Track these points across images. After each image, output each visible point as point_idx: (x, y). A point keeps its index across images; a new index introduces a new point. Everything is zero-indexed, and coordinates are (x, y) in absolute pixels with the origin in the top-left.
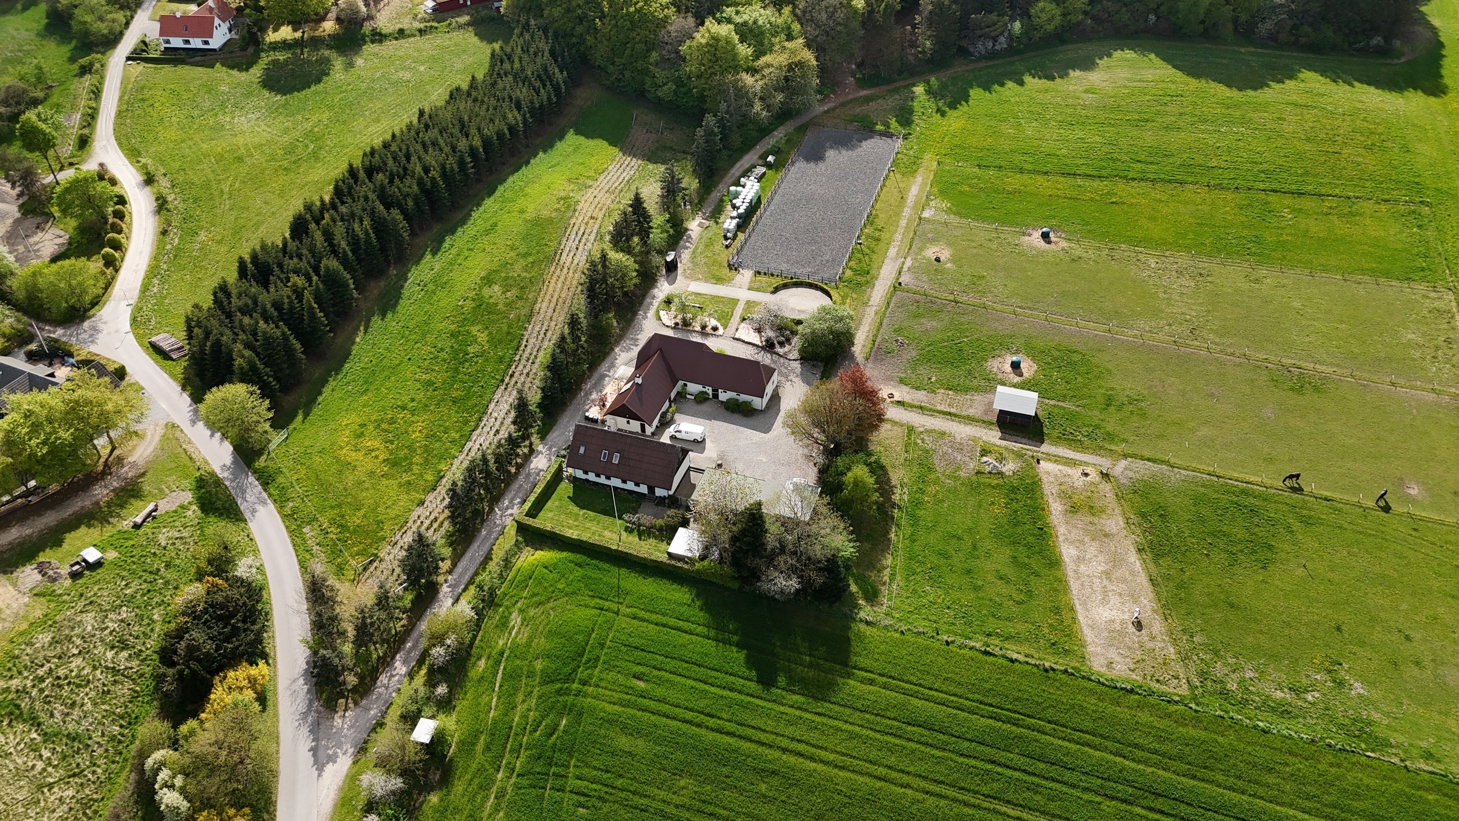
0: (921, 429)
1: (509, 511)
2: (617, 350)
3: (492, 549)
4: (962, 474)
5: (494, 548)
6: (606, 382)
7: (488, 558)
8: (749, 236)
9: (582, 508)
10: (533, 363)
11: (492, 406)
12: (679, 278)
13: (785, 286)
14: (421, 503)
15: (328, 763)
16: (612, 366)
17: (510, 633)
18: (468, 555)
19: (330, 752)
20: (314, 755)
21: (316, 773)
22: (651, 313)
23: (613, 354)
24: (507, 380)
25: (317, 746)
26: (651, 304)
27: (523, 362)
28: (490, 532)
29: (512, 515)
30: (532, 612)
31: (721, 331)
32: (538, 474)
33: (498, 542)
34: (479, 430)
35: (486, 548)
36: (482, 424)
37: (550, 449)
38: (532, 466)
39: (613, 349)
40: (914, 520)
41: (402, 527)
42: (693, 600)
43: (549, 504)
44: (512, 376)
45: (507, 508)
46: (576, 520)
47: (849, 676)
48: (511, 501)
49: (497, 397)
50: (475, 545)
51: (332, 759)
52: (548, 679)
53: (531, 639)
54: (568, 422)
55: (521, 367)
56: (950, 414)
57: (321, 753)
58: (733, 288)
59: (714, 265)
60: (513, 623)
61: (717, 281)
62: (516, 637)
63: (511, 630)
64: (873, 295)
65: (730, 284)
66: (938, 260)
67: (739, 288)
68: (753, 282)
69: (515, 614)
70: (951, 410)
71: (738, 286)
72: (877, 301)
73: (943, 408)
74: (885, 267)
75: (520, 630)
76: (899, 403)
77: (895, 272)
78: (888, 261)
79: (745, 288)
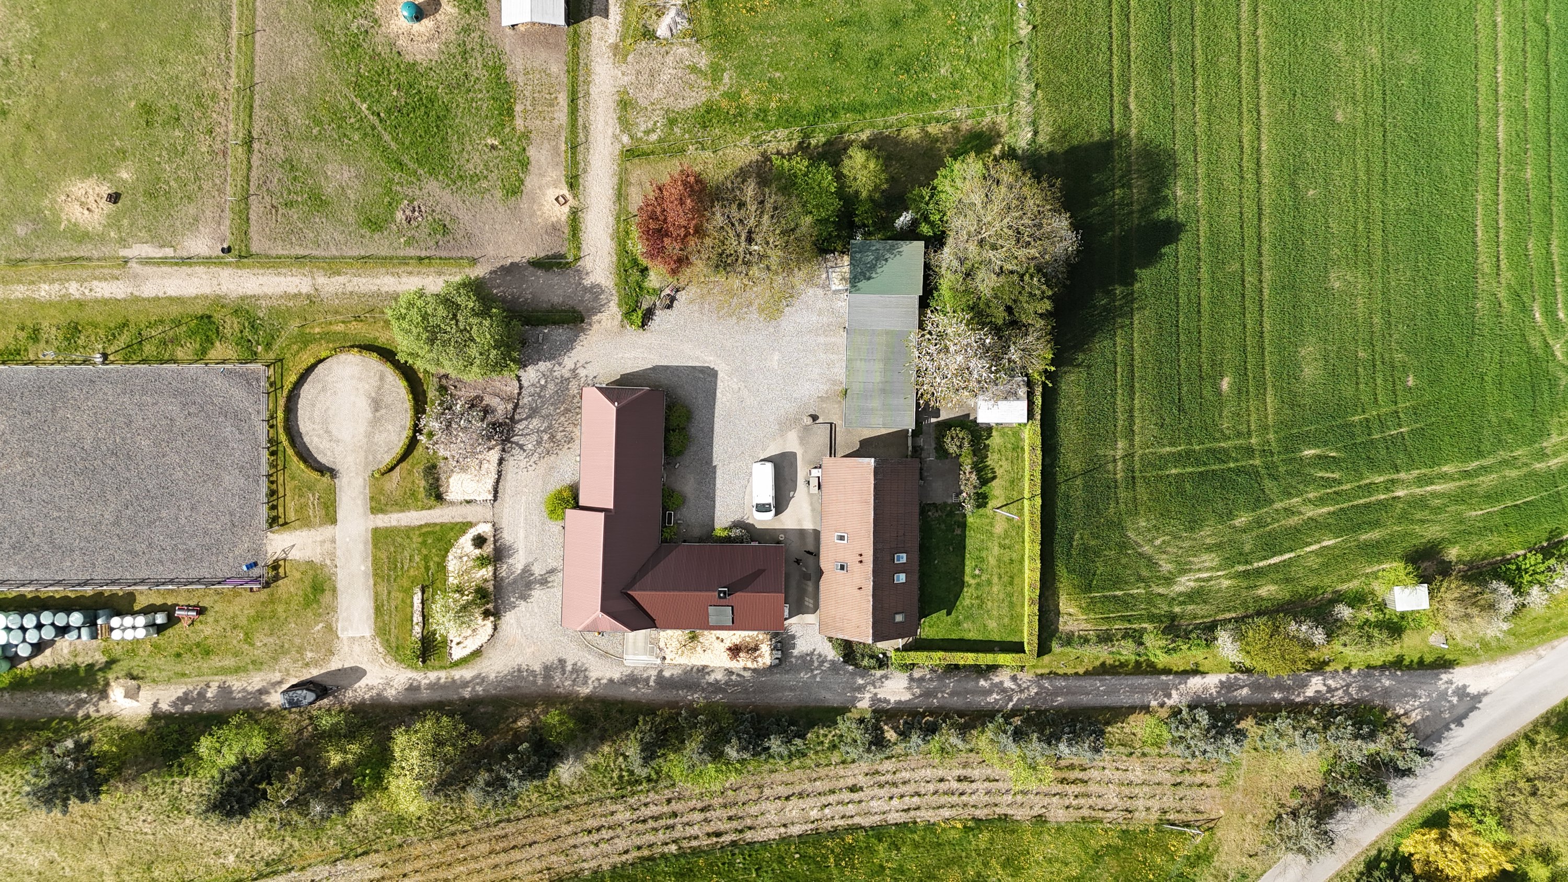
0: (625, 139)
1: (1008, 684)
2: (585, 691)
3: (1087, 673)
4: (703, 62)
5: (1081, 671)
6: (677, 672)
7: (1104, 670)
8: (143, 582)
9: (961, 584)
10: (675, 815)
11: (795, 830)
12: (335, 664)
13: (305, 456)
14: (1040, 820)
15: (1468, 694)
16: (632, 680)
17: (1210, 579)
18: (1106, 700)
19: (1455, 700)
20: (1465, 716)
21: (1485, 700)
22: (466, 673)
23: (600, 692)
24: (727, 839)
25: (1453, 722)
26: (432, 686)
27: (676, 834)
28: (1057, 692)
29: (1014, 678)
30: (1166, 567)
31: (485, 529)
32: (922, 679)
33: (1070, 671)
34: (857, 820)
35: (1087, 683)
36: (842, 822)
37: (861, 689)
38: (906, 696)
39: (589, 699)
40: (819, 114)
41: (1095, 820)
42: (1078, 365)
43: (972, 635)
44: (718, 834)
45: (1004, 690)
46: (989, 583)
47: (1124, 136)
48: (989, 692)
49: (771, 834)
50: (1086, 700)
51: (1462, 692)
52: (1256, 500)
53: (1209, 549)
54: (791, 689)
55: (695, 831)
56: (573, 101)
57: (1460, 710)
58: (338, 553)
59: (274, 615)
60: (1192, 584)
61: (323, 591)
62: (1212, 569)
63: (1203, 580)
64: (279, 290)
65: (328, 562)
66: (114, 198)
67: (334, 541)
68: (306, 523)
69: (1178, 588)
70: (563, 99)
71: (328, 546)
72: (296, 280)
73: (561, 116)
74: (172, 291)
75: (1199, 570)
76: (573, 183)
77: (186, 269)
78: (149, 290)
79: (330, 530)
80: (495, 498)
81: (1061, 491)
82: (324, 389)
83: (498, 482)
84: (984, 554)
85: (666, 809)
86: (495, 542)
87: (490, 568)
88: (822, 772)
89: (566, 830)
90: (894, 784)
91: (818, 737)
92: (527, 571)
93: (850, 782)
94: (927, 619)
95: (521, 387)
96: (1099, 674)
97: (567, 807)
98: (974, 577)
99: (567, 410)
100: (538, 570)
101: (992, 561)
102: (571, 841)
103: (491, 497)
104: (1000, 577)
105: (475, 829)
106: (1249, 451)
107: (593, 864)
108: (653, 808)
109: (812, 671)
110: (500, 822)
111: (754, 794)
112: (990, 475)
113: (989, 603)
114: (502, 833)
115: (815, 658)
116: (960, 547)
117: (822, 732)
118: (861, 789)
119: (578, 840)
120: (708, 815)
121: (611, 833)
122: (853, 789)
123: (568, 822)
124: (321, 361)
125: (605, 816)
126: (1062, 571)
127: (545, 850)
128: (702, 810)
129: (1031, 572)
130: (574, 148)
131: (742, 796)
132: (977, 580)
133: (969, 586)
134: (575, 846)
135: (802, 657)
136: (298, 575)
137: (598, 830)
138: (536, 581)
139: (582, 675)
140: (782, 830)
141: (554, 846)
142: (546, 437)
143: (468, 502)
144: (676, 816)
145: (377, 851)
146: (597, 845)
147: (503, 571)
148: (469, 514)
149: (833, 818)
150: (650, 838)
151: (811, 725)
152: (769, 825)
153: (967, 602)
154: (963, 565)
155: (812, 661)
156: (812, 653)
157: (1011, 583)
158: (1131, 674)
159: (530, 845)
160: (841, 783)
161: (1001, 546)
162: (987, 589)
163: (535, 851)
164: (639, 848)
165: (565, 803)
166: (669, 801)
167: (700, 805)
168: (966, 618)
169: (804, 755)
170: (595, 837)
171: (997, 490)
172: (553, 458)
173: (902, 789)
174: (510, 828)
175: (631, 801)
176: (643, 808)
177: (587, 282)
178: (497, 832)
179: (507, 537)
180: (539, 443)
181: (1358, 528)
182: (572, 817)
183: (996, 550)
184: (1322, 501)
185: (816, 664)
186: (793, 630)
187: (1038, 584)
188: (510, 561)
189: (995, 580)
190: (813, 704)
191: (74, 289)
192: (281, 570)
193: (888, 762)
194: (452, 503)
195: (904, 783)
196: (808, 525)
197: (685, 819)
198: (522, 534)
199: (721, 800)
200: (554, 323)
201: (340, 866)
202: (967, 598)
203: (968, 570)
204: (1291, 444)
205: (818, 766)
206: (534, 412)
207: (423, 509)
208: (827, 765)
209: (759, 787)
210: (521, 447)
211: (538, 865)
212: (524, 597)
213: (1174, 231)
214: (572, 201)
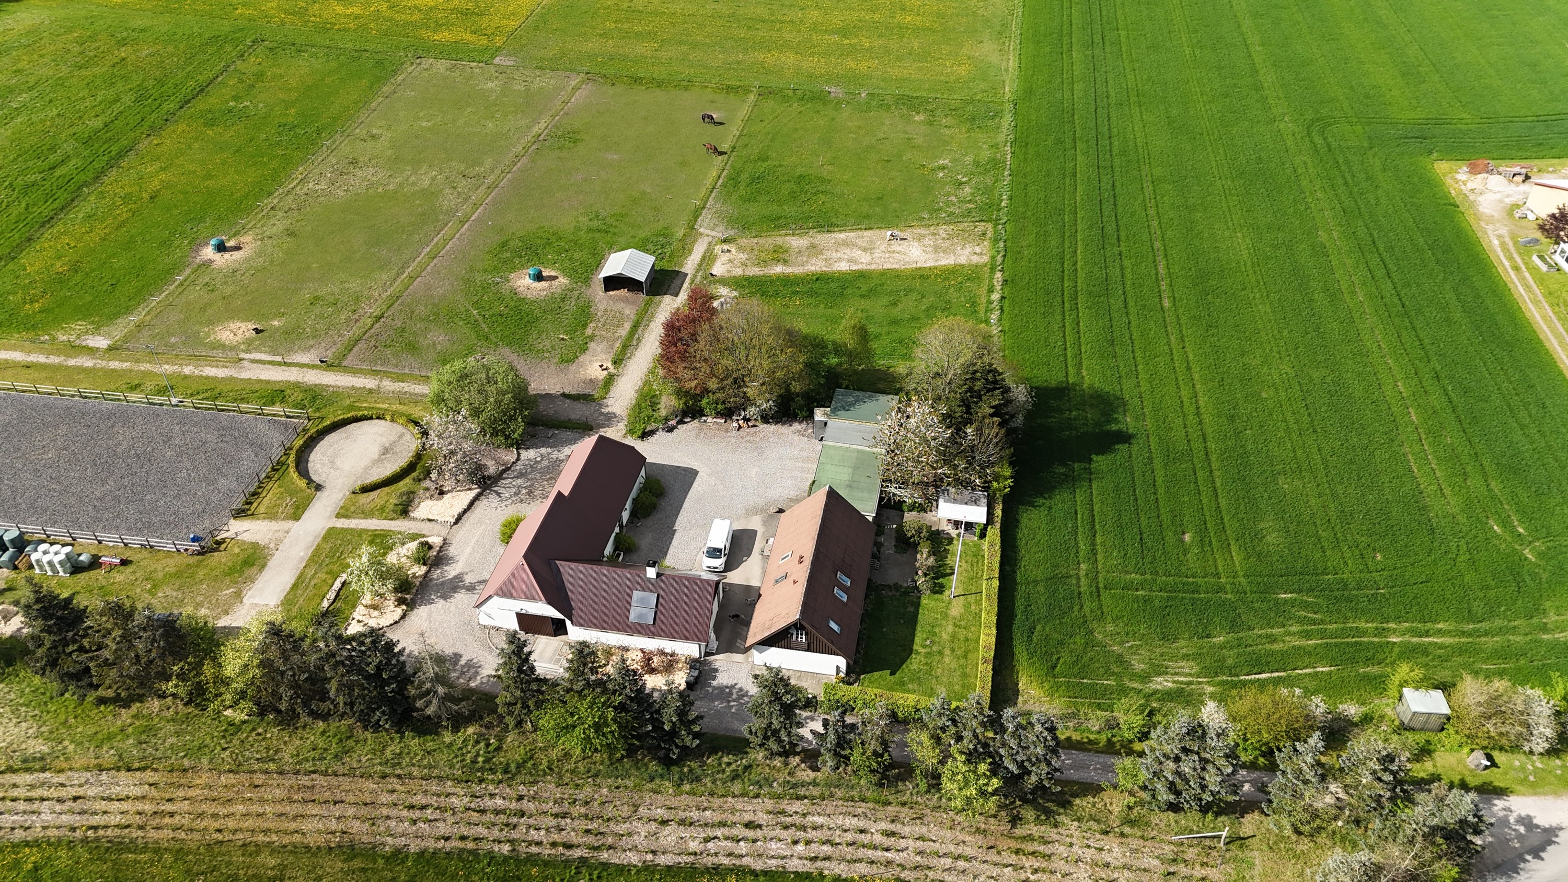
7: (1070, 744)
9: (911, 651)
10: (521, 813)
11: (665, 860)
12: (224, 622)
15: (1537, 826)
17: (1191, 684)
18: (1073, 775)
19: (1522, 829)
20: (1543, 849)
24: (577, 853)
25: (1529, 853)
27: (515, 835)
30: (1139, 667)
31: (435, 540)
34: (746, 861)
36: (726, 861)
42: (1039, 506)
44: (568, 846)
46: (940, 653)
47: (1077, 386)
49: (634, 858)
51: (1527, 822)
52: (1234, 625)
53: (1186, 657)
56: (635, 327)
57: (1535, 840)
58: (286, 540)
59: (192, 576)
60: (1170, 685)
61: (253, 565)
62: (1190, 675)
63: (1182, 683)
64: (349, 385)
65: (272, 546)
66: (257, 331)
67: (287, 532)
68: (271, 516)
69: (1153, 686)
70: (627, 326)
71: (280, 534)
72: (366, 381)
73: (624, 331)
74: (263, 377)
75: (1176, 674)
76: (617, 362)
77: (285, 368)
78: (245, 375)
79: (290, 524)
80: (456, 523)
81: (1021, 590)
82: (347, 438)
83: (465, 511)
84: (937, 630)
85: (514, 805)
86: (440, 551)
87: (424, 569)
88: (717, 802)
89: (385, 798)
90: (804, 828)
91: (720, 764)
92: (459, 578)
93: (747, 817)
94: (869, 675)
95: (518, 459)
97: (399, 777)
98: (924, 647)
99: (551, 478)
100: (469, 579)
101: (945, 636)
102: (385, 811)
103: (453, 520)
104: (953, 650)
105: (281, 773)
106: (1221, 589)
107: (403, 841)
108: (499, 801)
109: (729, 702)
110: (314, 772)
111: (626, 811)
112: (948, 571)
113: (939, 671)
114: (309, 784)
115: (734, 691)
116: (912, 621)
117: (725, 759)
118: (760, 826)
119: (394, 812)
120: (563, 822)
121: (437, 815)
122: (749, 825)
123: (393, 791)
124: (357, 420)
125: (439, 796)
126: (1020, 652)
127: (351, 811)
128: (556, 816)
129: (987, 638)
130: (625, 347)
131: (609, 811)
132: (928, 650)
133: (918, 653)
134: (388, 817)
135: (721, 689)
136: (237, 550)
137: (423, 808)
138: (464, 587)
139: (473, 670)
140: (649, 857)
141: (364, 811)
142: (524, 491)
143: (430, 520)
144: (523, 816)
145: (156, 770)
146: (414, 822)
147: (436, 574)
148: (424, 528)
149: (716, 854)
150: (482, 831)
151: (714, 750)
152: (635, 848)
153: (914, 666)
154: (913, 635)
155: (731, 694)
156: (733, 687)
157: (965, 657)
158: (1102, 752)
159: (335, 803)
160: (736, 818)
161: (955, 625)
162: (937, 658)
163: (337, 811)
164: (463, 838)
165: (399, 772)
166: (520, 798)
167: (556, 810)
168: (911, 680)
169: (698, 779)
170: (417, 814)
171: (954, 584)
172: (524, 505)
173: (811, 834)
174: (320, 780)
175: (476, 788)
176: (487, 799)
177: (605, 411)
178: (305, 780)
179: (452, 551)
180: (516, 494)
181: (1354, 661)
182: (398, 787)
183: (950, 628)
184: (1308, 635)
185: (734, 696)
186: (717, 665)
187: (993, 647)
188: (446, 568)
189: (947, 652)
190: (722, 733)
191: (187, 370)
192: (223, 546)
193: (799, 802)
194: (414, 519)
195: (815, 828)
196: (755, 583)
197: (531, 821)
198: (468, 550)
199: (583, 810)
200: (566, 428)
201: (104, 777)
202: (915, 663)
203: (917, 640)
204: (1265, 590)
205: (712, 794)
206: (521, 475)
207: (385, 519)
208: (723, 796)
209: (634, 805)
210: (499, 494)
211: (333, 825)
212: (445, 597)
213: (1125, 438)
214: (612, 370)
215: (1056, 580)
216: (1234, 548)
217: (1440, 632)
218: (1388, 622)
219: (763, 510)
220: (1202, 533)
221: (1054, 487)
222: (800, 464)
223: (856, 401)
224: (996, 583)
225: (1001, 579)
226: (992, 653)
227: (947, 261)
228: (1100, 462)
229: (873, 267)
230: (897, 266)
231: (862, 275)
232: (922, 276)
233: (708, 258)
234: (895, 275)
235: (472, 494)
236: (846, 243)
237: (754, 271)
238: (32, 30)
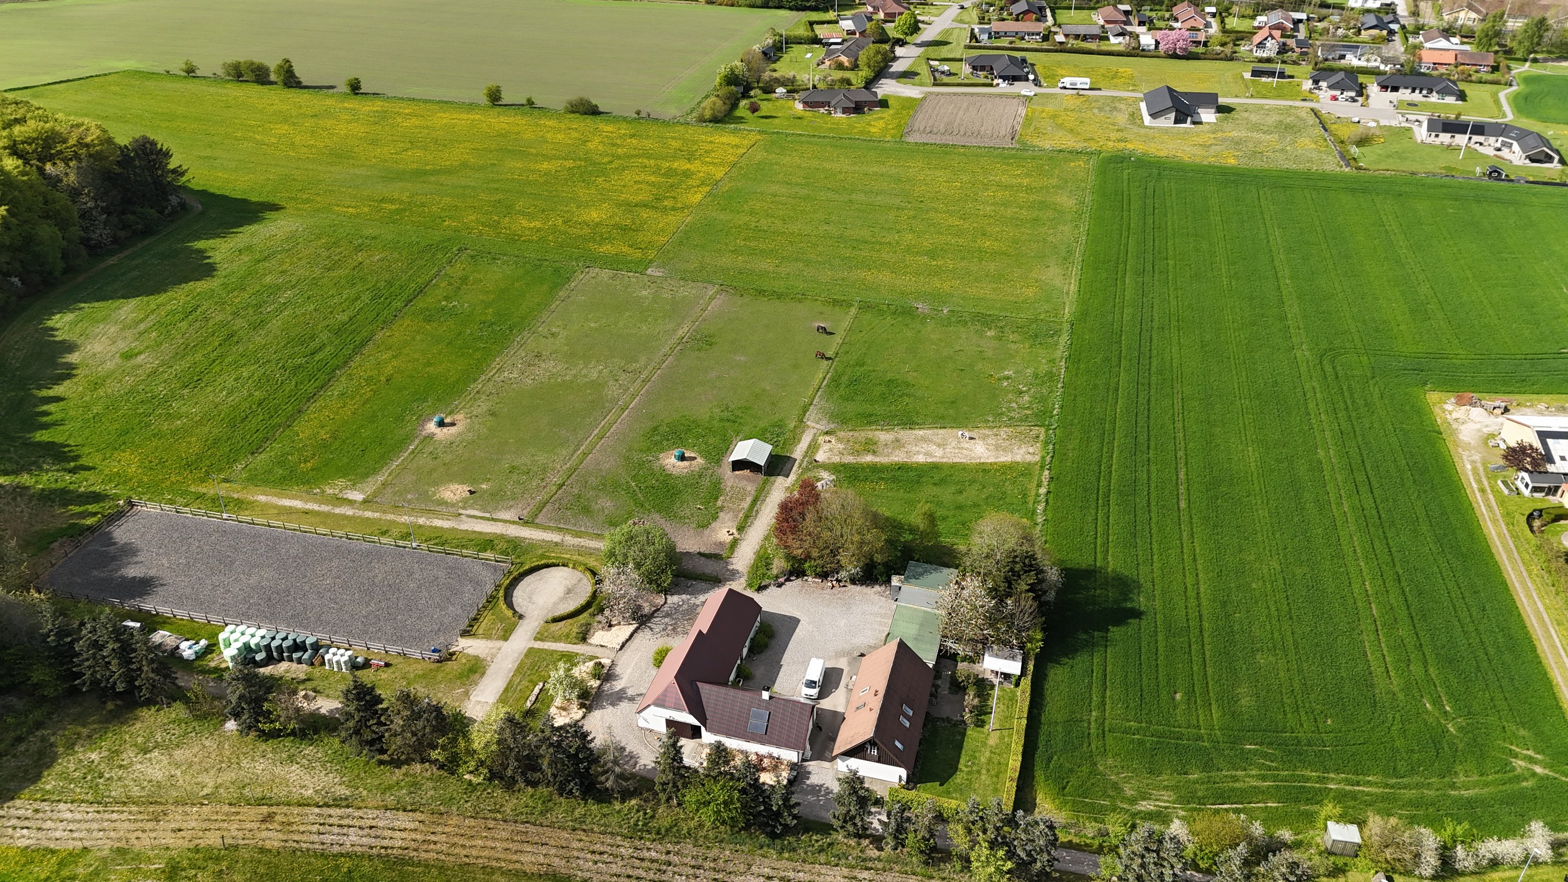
7: (1071, 845)
9: (955, 769)
13: (510, 606)
17: (1166, 808)
18: (1071, 867)
30: (1129, 792)
31: (605, 662)
42: (1063, 664)
46: (979, 772)
47: (1104, 569)
52: (1207, 766)
53: (1166, 788)
56: (755, 501)
58: (499, 655)
59: (434, 677)
60: (1152, 808)
61: (476, 672)
62: (1168, 801)
63: (1161, 807)
64: (540, 538)
65: (489, 659)
66: (471, 492)
67: (499, 649)
68: (487, 636)
69: (1139, 808)
70: (749, 500)
71: (494, 651)
72: (553, 536)
73: (746, 504)
74: (476, 529)
75: (1157, 800)
76: (741, 529)
77: (492, 523)
78: (464, 527)
79: (500, 643)
80: (621, 649)
81: (1044, 729)
82: (540, 579)
83: (627, 641)
84: (977, 755)
85: (664, 857)
86: (609, 670)
87: (598, 682)
88: (807, 867)
89: (576, 844)
91: (811, 841)
92: (623, 691)
94: (923, 785)
95: (665, 603)
96: (1066, 848)
97: (584, 830)
98: (967, 766)
99: (690, 619)
100: (630, 692)
101: (983, 760)
102: (576, 854)
103: (619, 647)
104: (988, 770)
105: (505, 821)
106: (1200, 738)
107: (588, 875)
108: (653, 854)
109: (818, 796)
110: (527, 822)
111: (742, 868)
112: (988, 710)
113: (977, 785)
114: (524, 830)
115: (823, 789)
116: (959, 747)
117: (814, 837)
119: (582, 855)
120: (698, 872)
121: (610, 859)
123: (581, 840)
124: (547, 566)
125: (612, 846)
126: (1039, 775)
127: (553, 851)
128: (693, 867)
129: (1015, 762)
130: (747, 517)
131: (730, 867)
132: (969, 769)
133: (961, 771)
134: (578, 858)
135: (813, 786)
136: (464, 661)
137: (601, 853)
138: (626, 698)
139: (633, 760)
141: (562, 852)
142: (670, 628)
143: (602, 646)
144: (670, 865)
145: (422, 812)
146: (596, 863)
147: (606, 687)
148: (598, 652)
151: (806, 831)
153: (958, 781)
154: (959, 757)
155: (820, 791)
156: (822, 786)
157: (997, 776)
158: (1095, 853)
159: (542, 845)
161: (991, 752)
162: (976, 776)
163: (544, 850)
165: (584, 827)
166: (668, 853)
167: (693, 863)
168: (955, 791)
169: (794, 850)
170: (597, 857)
171: (993, 721)
172: (670, 638)
174: (532, 829)
175: (637, 843)
176: (645, 851)
177: (730, 567)
178: (521, 828)
179: (618, 670)
180: (664, 630)
181: (1297, 800)
182: (584, 838)
183: (987, 754)
184: (1264, 778)
185: (823, 793)
186: (810, 769)
187: (1018, 770)
188: (614, 683)
189: (984, 771)
190: (813, 818)
191: (421, 521)
192: (454, 657)
193: (867, 872)
194: (591, 644)
196: (840, 709)
197: (676, 869)
198: (629, 671)
199: (712, 865)
200: (701, 580)
201: (388, 814)
202: (959, 778)
203: (962, 761)
204: (1235, 742)
205: (804, 861)
206: (668, 615)
207: (570, 643)
208: (812, 863)
209: (748, 865)
210: (651, 629)
211: (541, 859)
212: (613, 704)
213: (1137, 614)
214: (736, 535)
215: (1072, 722)
216: (1214, 707)
217: (1369, 783)
218: (1328, 773)
219: (849, 653)
220: (1190, 694)
221: (1077, 650)
222: (879, 619)
223: (925, 572)
224: (1024, 722)
225: (1029, 718)
226: (1017, 774)
227: (1005, 458)
228: (1115, 632)
229: (945, 460)
230: (964, 461)
231: (935, 467)
232: (984, 470)
233: (813, 447)
234: (963, 468)
235: (632, 628)
236: (924, 439)
237: (849, 459)
238: (292, 237)
